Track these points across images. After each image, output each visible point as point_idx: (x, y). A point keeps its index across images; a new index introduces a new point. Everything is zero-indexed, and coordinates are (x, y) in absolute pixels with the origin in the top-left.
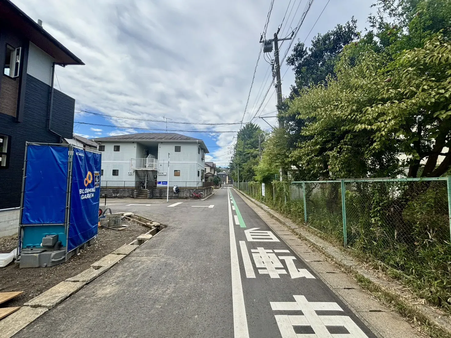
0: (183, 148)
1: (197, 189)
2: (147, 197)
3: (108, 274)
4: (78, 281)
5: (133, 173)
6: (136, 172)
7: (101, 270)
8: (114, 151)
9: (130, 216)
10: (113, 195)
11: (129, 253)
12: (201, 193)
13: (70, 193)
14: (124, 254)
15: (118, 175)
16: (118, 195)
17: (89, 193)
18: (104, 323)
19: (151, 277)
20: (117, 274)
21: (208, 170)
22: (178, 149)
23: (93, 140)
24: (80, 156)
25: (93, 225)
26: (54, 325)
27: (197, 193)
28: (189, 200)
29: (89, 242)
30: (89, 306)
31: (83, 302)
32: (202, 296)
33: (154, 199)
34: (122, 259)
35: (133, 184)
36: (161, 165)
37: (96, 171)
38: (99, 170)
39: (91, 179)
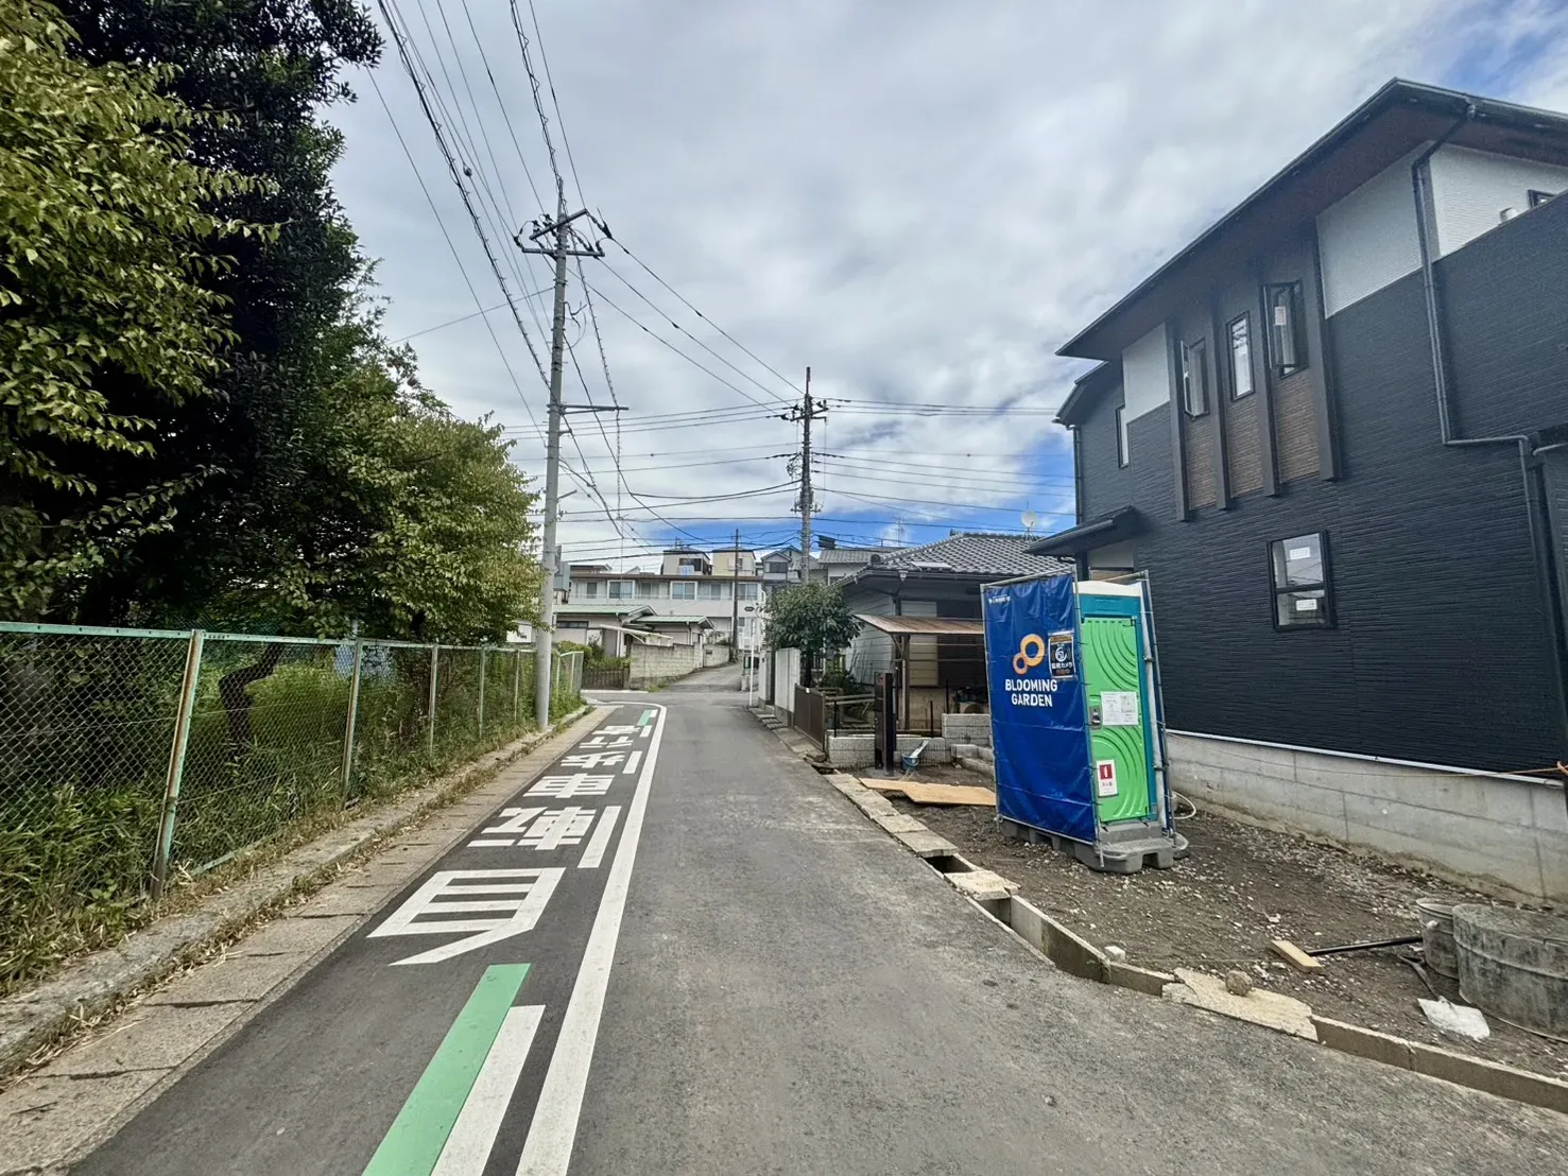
37: (1060, 629)
38: (1070, 623)
39: (1041, 653)
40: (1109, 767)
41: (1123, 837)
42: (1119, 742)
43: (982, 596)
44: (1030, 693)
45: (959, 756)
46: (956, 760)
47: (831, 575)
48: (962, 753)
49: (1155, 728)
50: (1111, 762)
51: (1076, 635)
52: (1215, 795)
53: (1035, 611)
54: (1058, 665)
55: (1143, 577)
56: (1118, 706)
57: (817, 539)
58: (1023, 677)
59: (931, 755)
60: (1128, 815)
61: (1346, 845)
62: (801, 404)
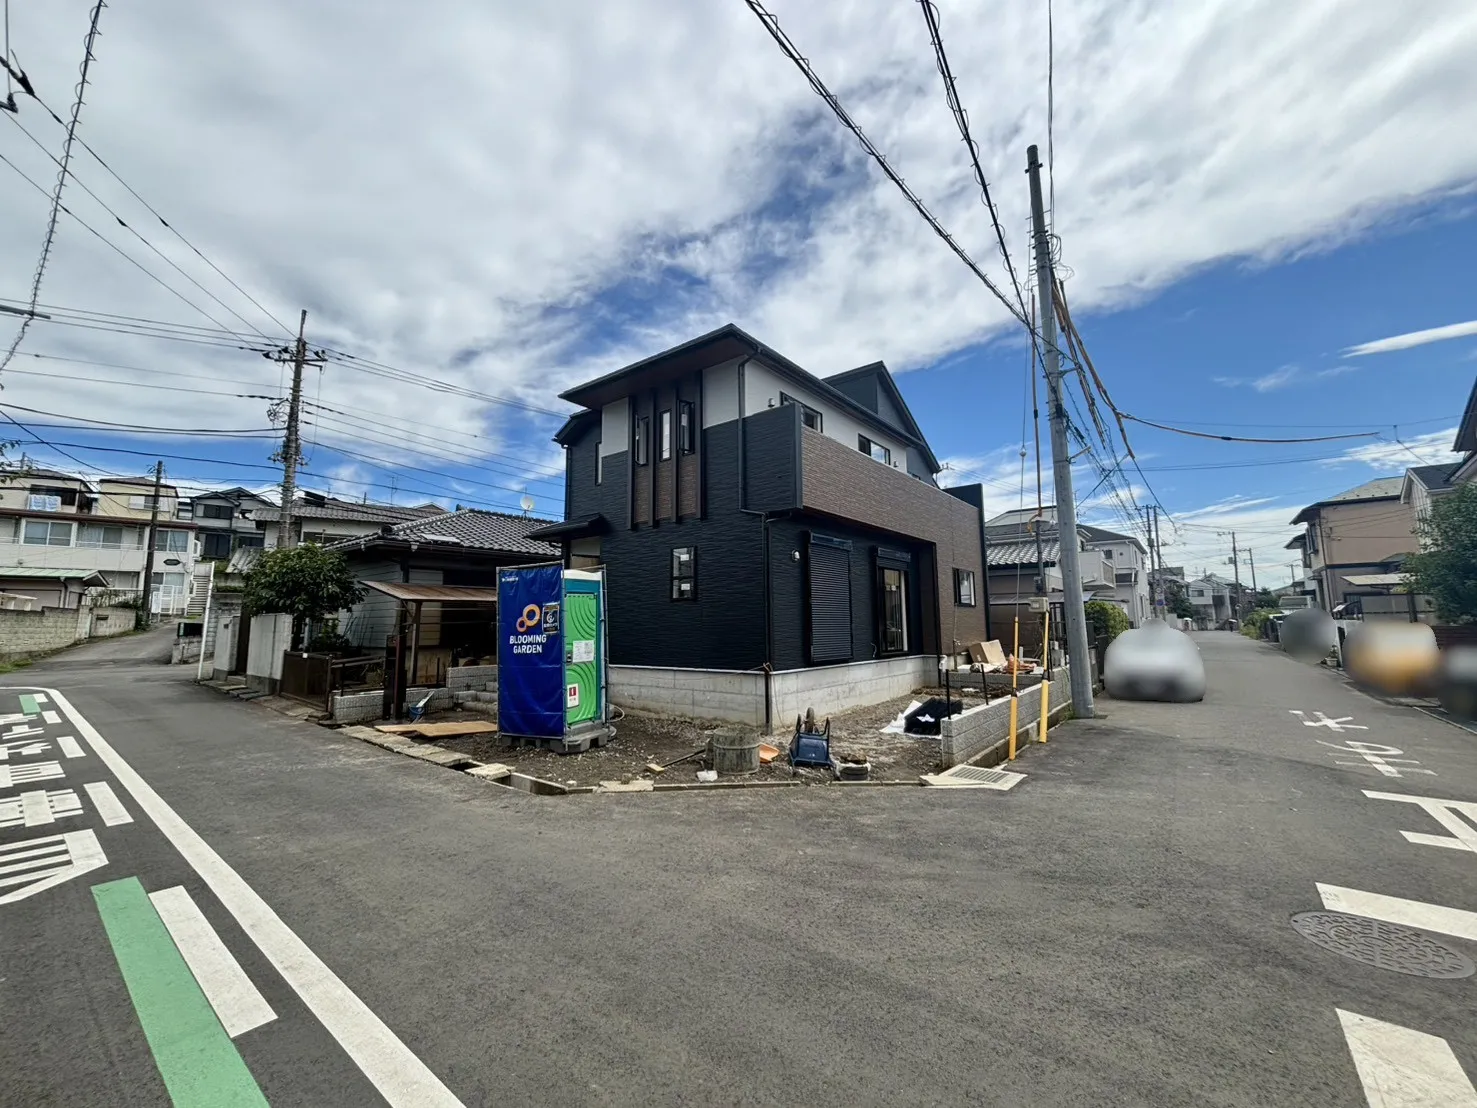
17: (531, 643)
24: (508, 582)
25: (548, 711)
37: (551, 602)
38: (558, 598)
39: (537, 618)
40: (575, 688)
41: (580, 731)
42: (582, 673)
43: (497, 576)
44: (527, 644)
45: (460, 701)
46: (460, 705)
47: (305, 529)
48: (462, 698)
49: (603, 663)
50: (576, 685)
51: (561, 605)
52: (637, 703)
53: (535, 589)
54: (548, 625)
55: (603, 568)
56: (583, 650)
57: (303, 495)
58: (522, 634)
59: (436, 703)
60: (584, 717)
61: (692, 719)
62: (293, 346)
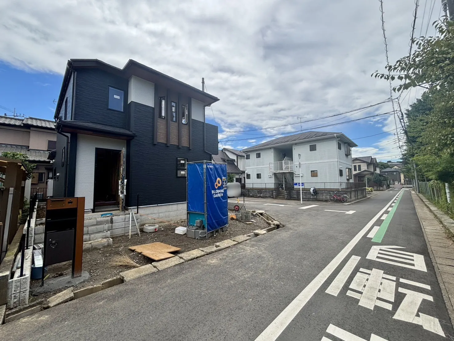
0: (319, 146)
1: (339, 191)
2: (284, 197)
3: (220, 252)
4: (204, 251)
5: (272, 175)
6: (275, 174)
7: (219, 248)
8: (257, 158)
9: (261, 214)
10: (258, 195)
11: (241, 241)
12: (345, 196)
13: (205, 193)
14: (237, 242)
15: (261, 178)
16: (262, 195)
17: (220, 193)
18: (200, 278)
19: (242, 262)
20: (225, 254)
21: (364, 167)
22: (313, 148)
23: (242, 151)
24: (210, 168)
25: (224, 217)
26: (182, 269)
27: (339, 196)
28: (329, 203)
29: (222, 228)
30: (200, 266)
31: (199, 264)
32: (267, 288)
33: (291, 200)
34: (234, 245)
35: (272, 186)
36: (297, 167)
39: (221, 183)
58: (217, 189)
